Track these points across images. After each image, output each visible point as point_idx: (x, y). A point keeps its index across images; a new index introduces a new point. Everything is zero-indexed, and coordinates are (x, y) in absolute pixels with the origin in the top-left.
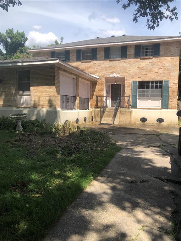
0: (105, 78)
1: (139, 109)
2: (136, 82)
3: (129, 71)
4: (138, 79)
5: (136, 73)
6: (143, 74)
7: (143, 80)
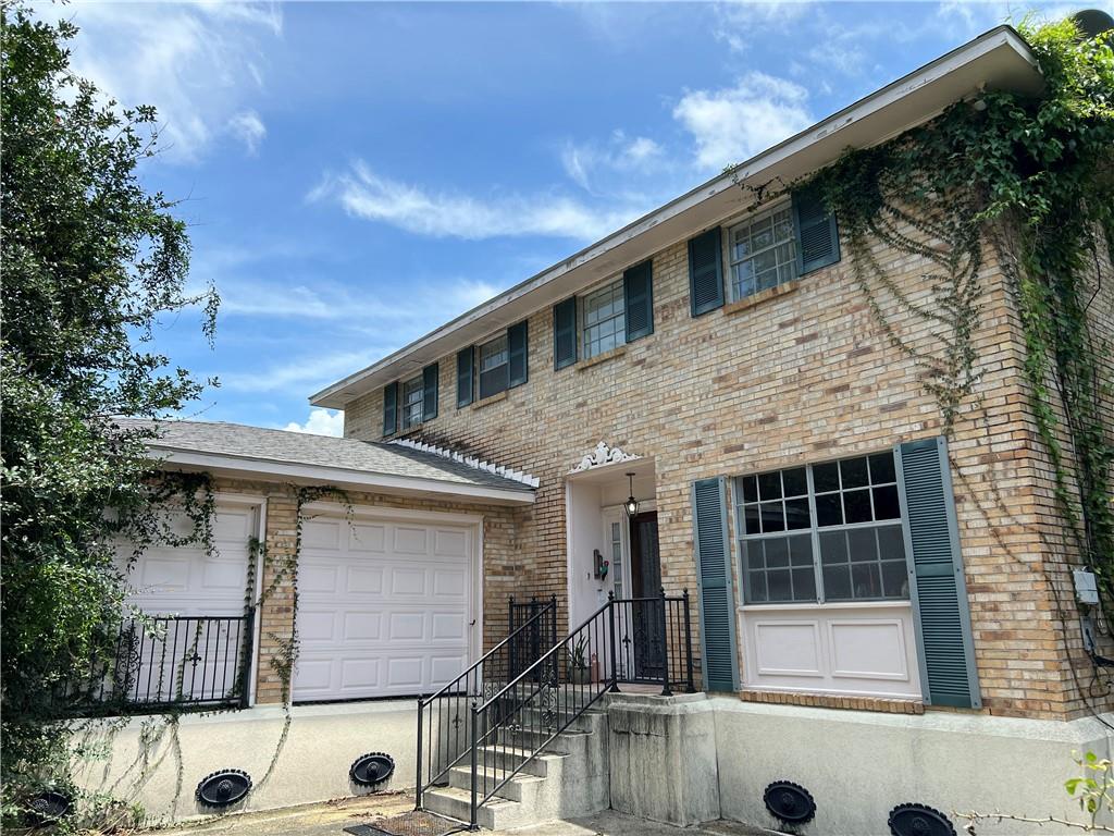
0: (564, 480)
3: (673, 417)
4: (722, 465)
5: (709, 422)
6: (749, 423)
7: (752, 463)
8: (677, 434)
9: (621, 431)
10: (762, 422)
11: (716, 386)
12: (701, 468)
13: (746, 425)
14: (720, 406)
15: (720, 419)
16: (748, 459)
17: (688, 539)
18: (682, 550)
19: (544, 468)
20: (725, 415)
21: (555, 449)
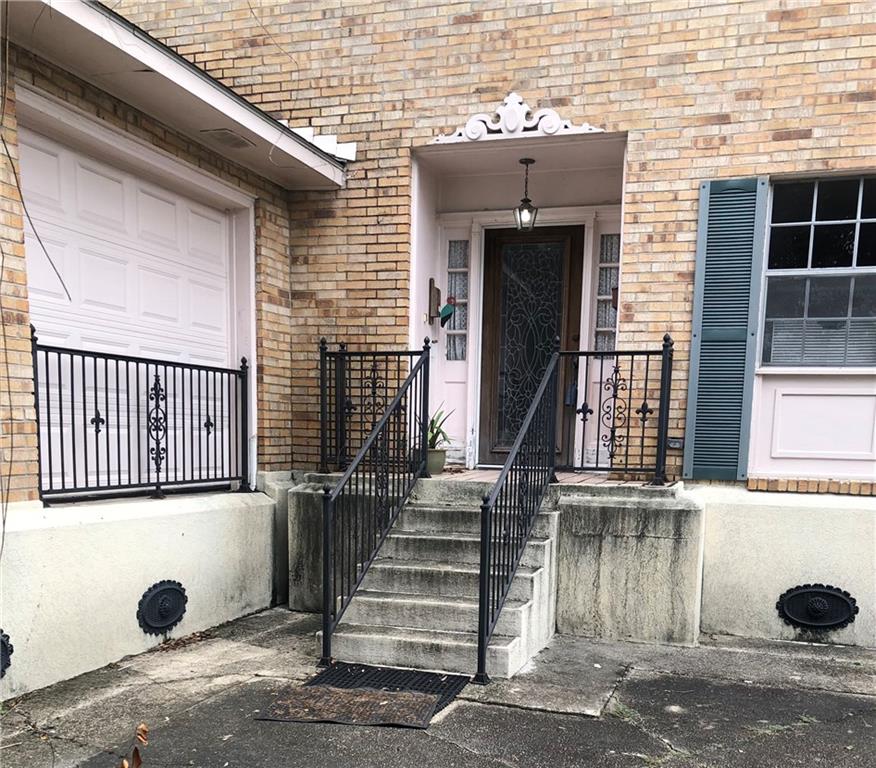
0: (414, 152)
1: (772, 487)
2: (748, 187)
3: (678, 69)
4: (765, 159)
5: (749, 85)
6: (830, 96)
7: (825, 161)
8: (681, 99)
9: (560, 80)
10: (854, 97)
11: (774, 26)
12: (723, 161)
13: (822, 100)
14: (777, 60)
15: (772, 84)
16: (817, 154)
17: (683, 268)
18: (668, 284)
19: (369, 128)
20: (784, 77)
21: (398, 96)
